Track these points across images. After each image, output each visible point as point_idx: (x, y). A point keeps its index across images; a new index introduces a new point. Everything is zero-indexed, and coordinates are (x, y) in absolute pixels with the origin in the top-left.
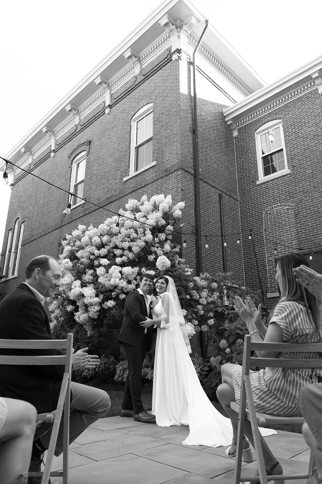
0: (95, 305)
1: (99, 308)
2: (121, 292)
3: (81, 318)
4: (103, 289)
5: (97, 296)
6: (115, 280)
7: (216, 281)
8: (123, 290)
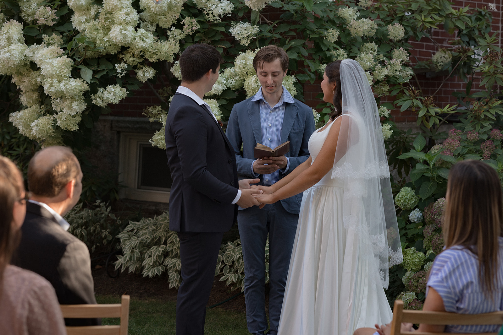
0: (73, 98)
1: (84, 106)
2: (141, 60)
3: (34, 129)
4: (89, 54)
5: (76, 73)
6: (124, 32)
7: (401, 20)
8: (147, 56)
